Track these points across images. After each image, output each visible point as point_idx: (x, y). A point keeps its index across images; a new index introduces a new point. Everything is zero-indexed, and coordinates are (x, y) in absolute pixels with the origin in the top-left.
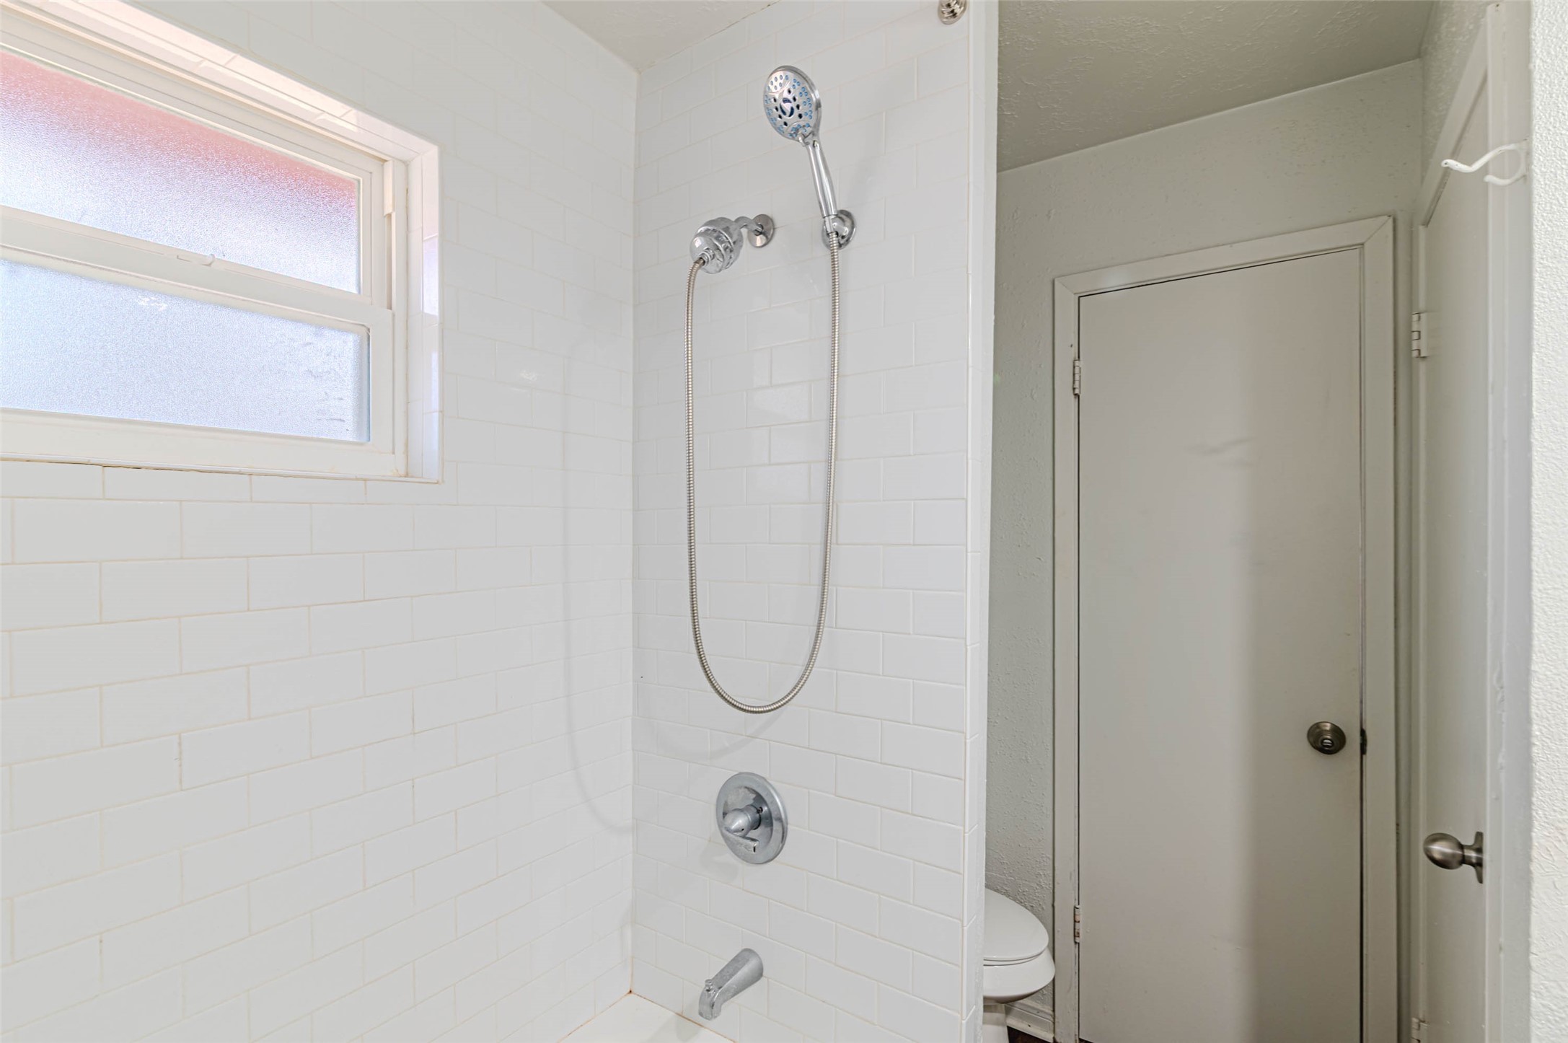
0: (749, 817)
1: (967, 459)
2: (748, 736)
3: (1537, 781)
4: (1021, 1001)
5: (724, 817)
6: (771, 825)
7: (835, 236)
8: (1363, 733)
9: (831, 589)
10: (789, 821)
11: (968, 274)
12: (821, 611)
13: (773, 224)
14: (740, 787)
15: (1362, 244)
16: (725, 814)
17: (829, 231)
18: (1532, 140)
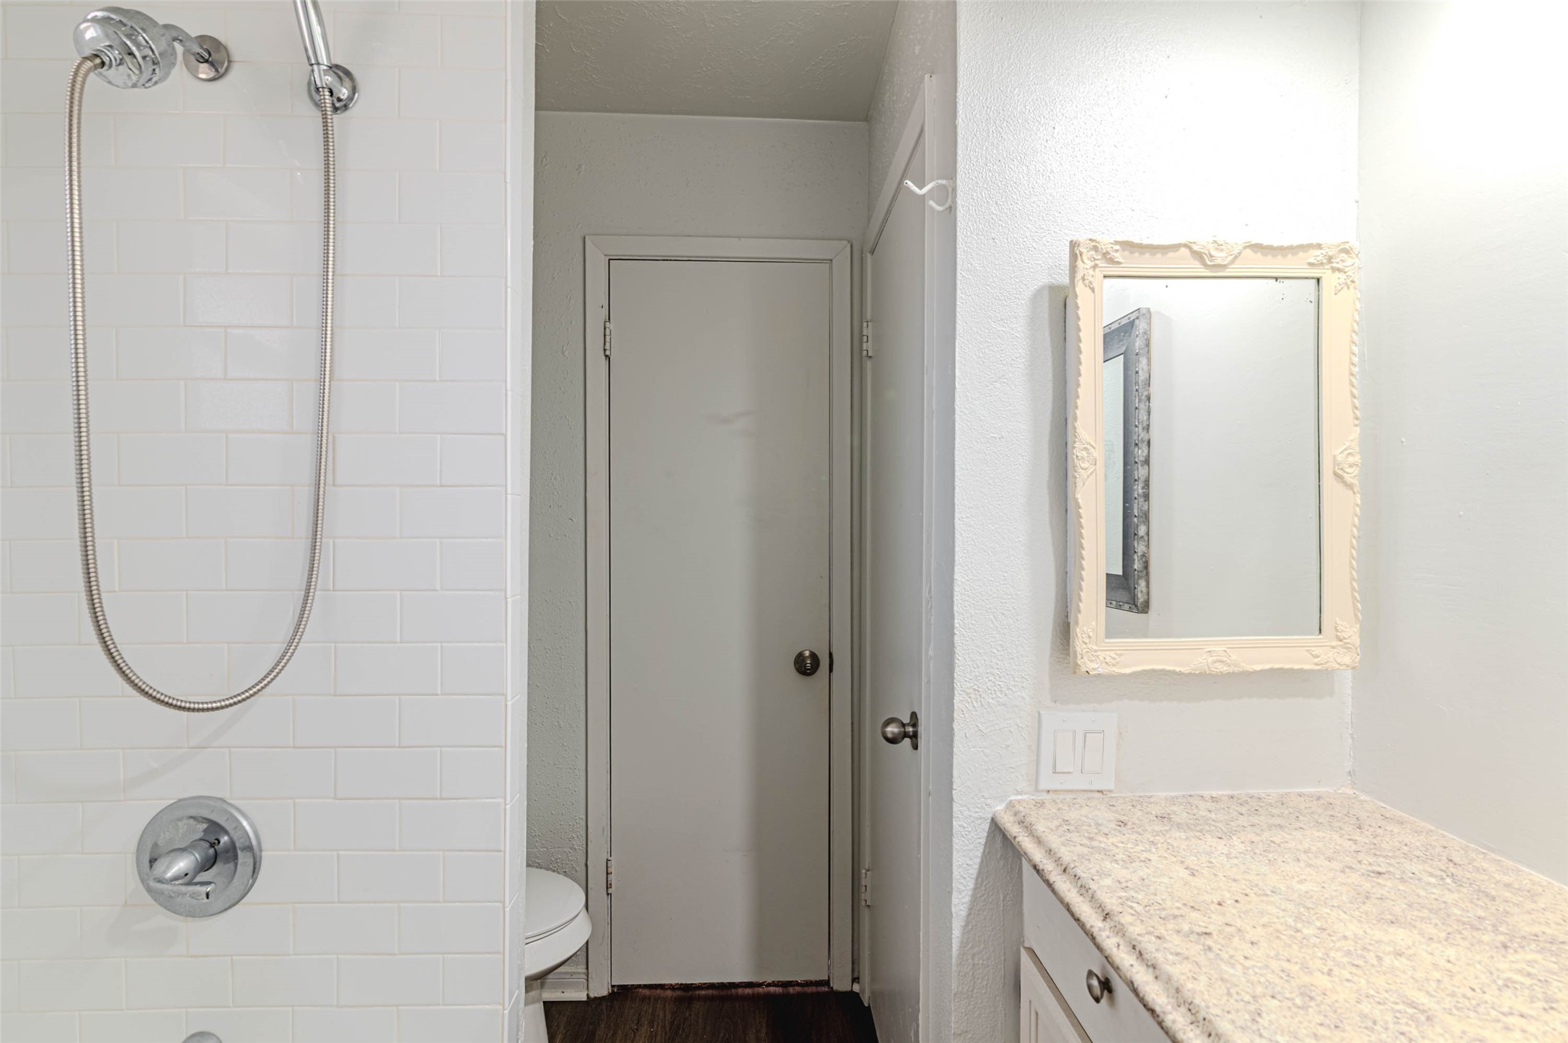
0: (197, 856)
1: (506, 390)
2: (192, 748)
3: (957, 661)
4: (556, 971)
5: (151, 866)
6: (236, 857)
7: (327, 93)
8: (831, 655)
9: (326, 542)
10: (264, 846)
11: (506, 182)
12: (311, 569)
13: (228, 56)
14: (180, 820)
15: (831, 260)
16: (152, 861)
17: (319, 84)
18: (956, 179)
